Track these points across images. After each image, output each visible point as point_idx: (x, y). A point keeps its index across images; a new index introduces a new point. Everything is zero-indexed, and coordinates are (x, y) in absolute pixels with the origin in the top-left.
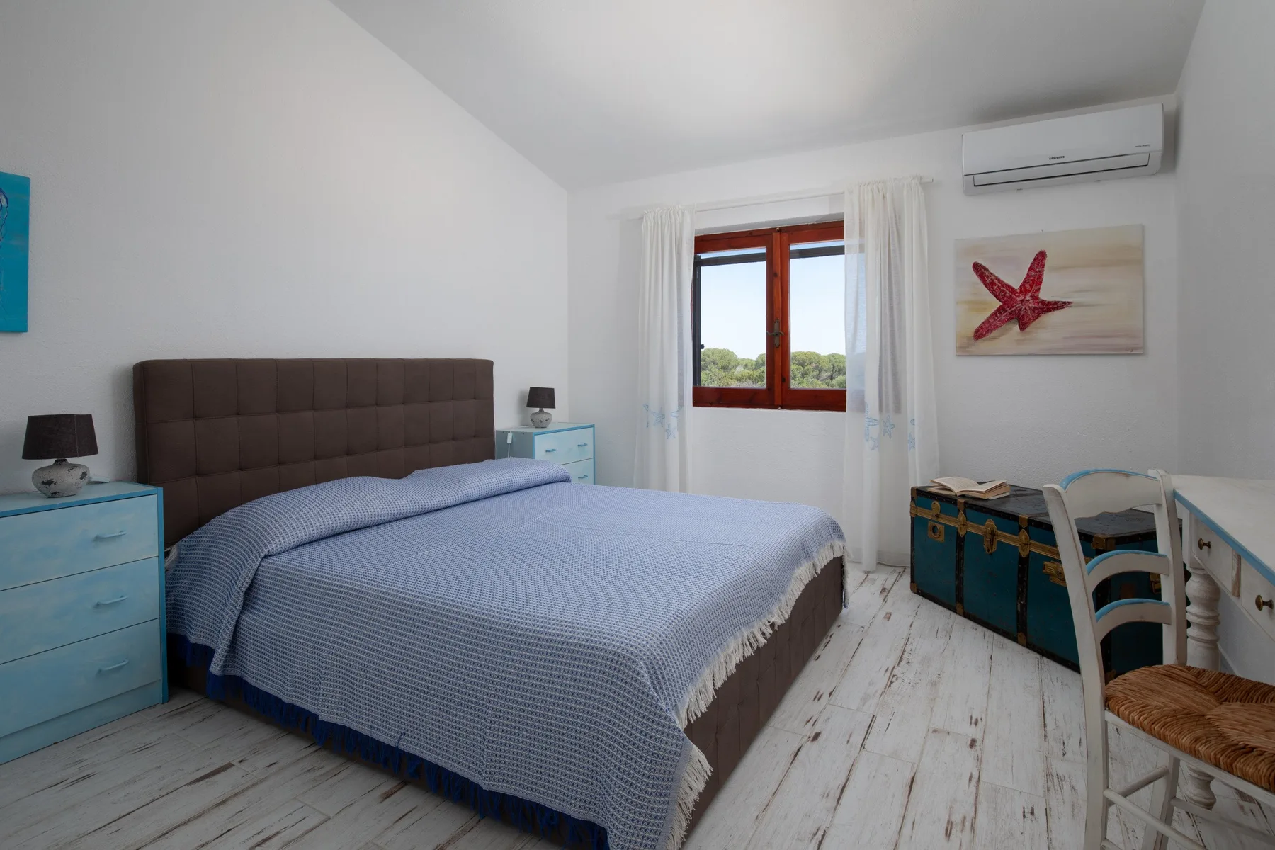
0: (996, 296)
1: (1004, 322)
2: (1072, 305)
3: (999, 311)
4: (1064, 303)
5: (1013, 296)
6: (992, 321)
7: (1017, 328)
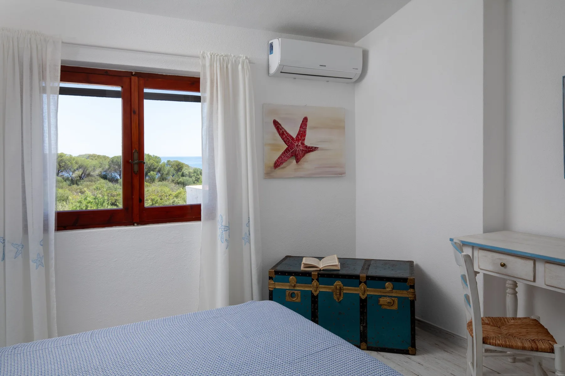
0: (285, 142)
1: (289, 158)
2: (319, 149)
3: (287, 151)
4: (315, 148)
5: (293, 142)
6: (283, 157)
7: (295, 161)
